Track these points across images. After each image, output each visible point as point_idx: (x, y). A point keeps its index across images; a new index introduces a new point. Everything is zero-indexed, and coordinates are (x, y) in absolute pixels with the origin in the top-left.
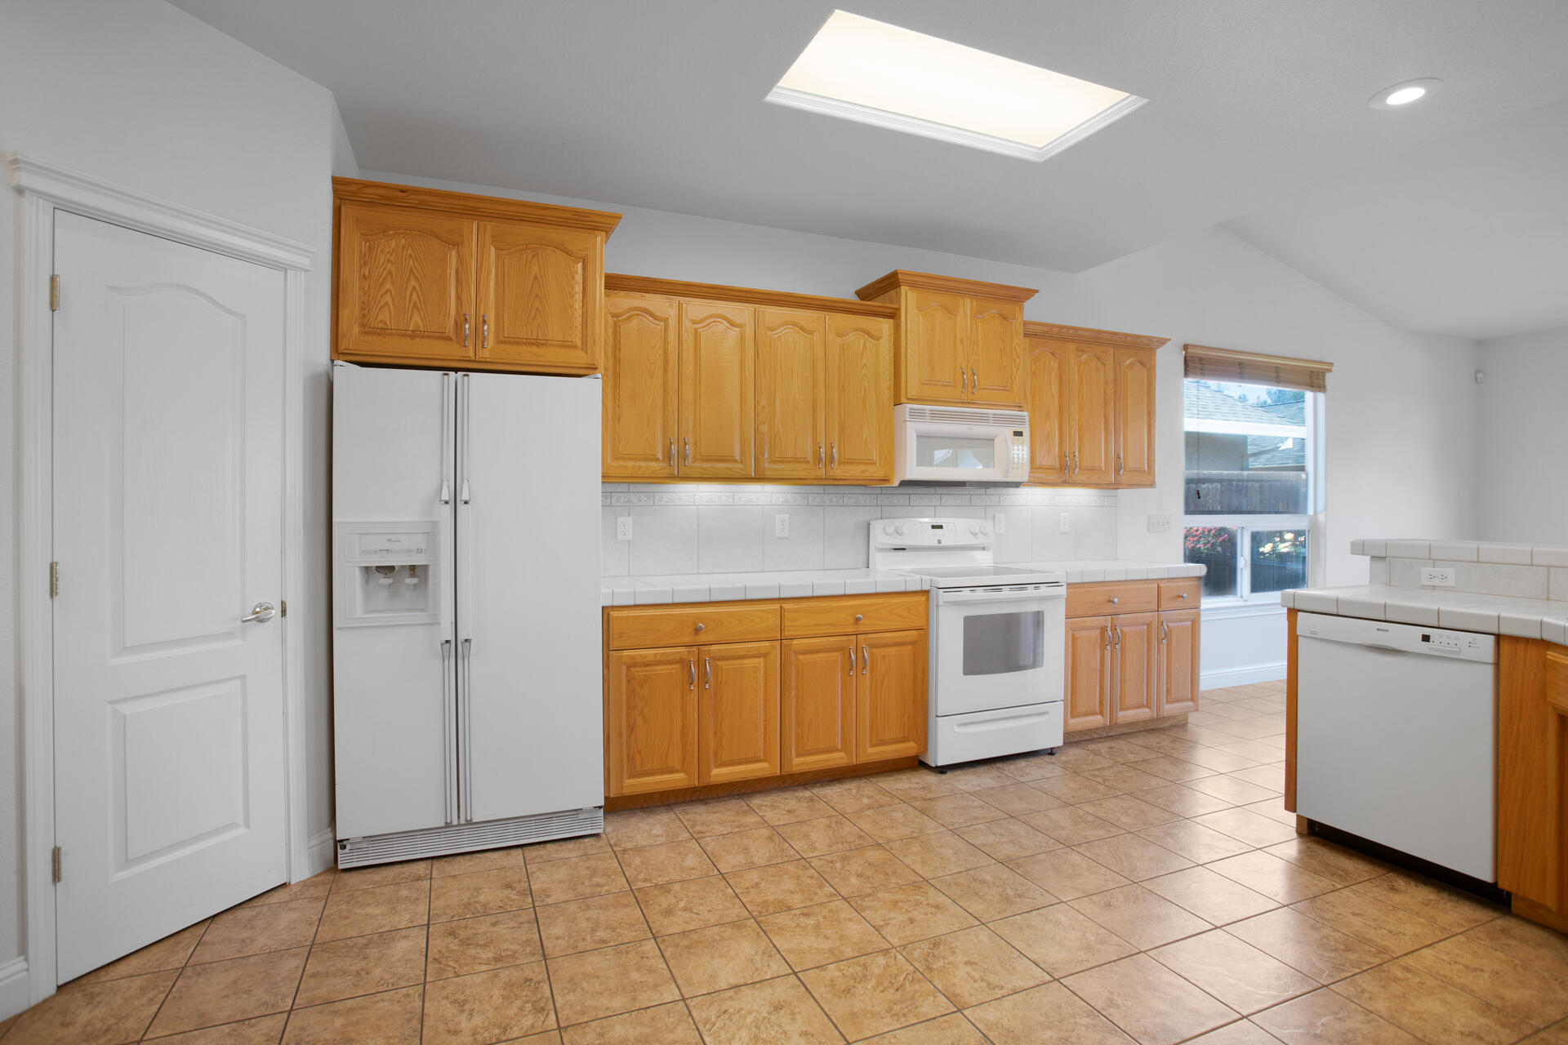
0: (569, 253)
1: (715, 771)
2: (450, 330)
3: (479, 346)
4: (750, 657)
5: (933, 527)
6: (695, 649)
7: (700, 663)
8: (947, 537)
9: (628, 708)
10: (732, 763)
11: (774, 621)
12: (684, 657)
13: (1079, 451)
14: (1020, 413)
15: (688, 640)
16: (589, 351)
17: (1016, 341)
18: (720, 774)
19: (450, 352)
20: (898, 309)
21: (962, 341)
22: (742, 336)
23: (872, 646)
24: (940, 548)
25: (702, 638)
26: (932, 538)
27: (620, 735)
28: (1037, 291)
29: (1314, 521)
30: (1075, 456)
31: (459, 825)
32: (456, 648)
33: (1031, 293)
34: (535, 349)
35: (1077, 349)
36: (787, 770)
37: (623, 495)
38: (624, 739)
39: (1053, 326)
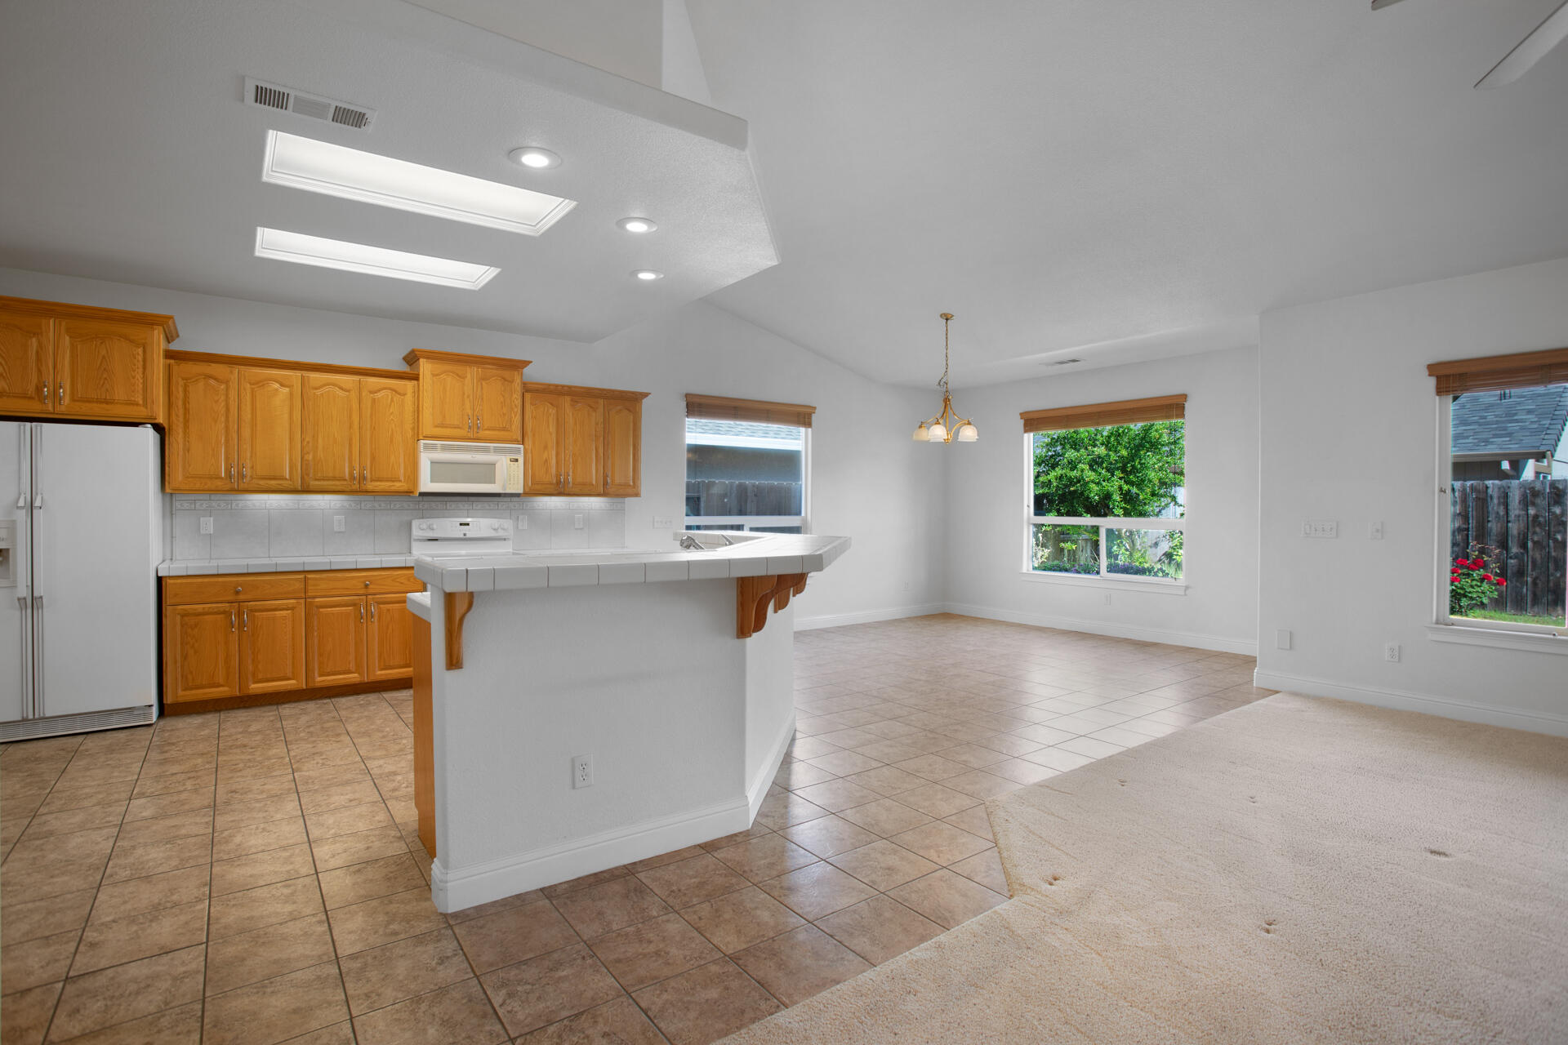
0: (132, 341)
1: (253, 686)
2: (31, 390)
3: (57, 404)
4: (280, 610)
5: (461, 524)
6: (236, 605)
7: (239, 614)
8: (471, 532)
9: (182, 644)
10: (268, 681)
11: (299, 586)
12: (227, 610)
13: (573, 473)
14: (517, 446)
15: (231, 598)
16: (149, 407)
17: (515, 396)
18: (256, 687)
19: (34, 408)
20: (419, 375)
21: (468, 397)
22: (291, 394)
23: (379, 603)
24: (465, 539)
25: (242, 597)
26: (459, 532)
27: (176, 662)
28: (531, 362)
29: (805, 520)
30: (569, 475)
31: (34, 719)
32: (32, 603)
33: (527, 363)
34: (104, 405)
35: (572, 400)
36: (311, 685)
37: (206, 502)
38: (179, 664)
39: (550, 385)
